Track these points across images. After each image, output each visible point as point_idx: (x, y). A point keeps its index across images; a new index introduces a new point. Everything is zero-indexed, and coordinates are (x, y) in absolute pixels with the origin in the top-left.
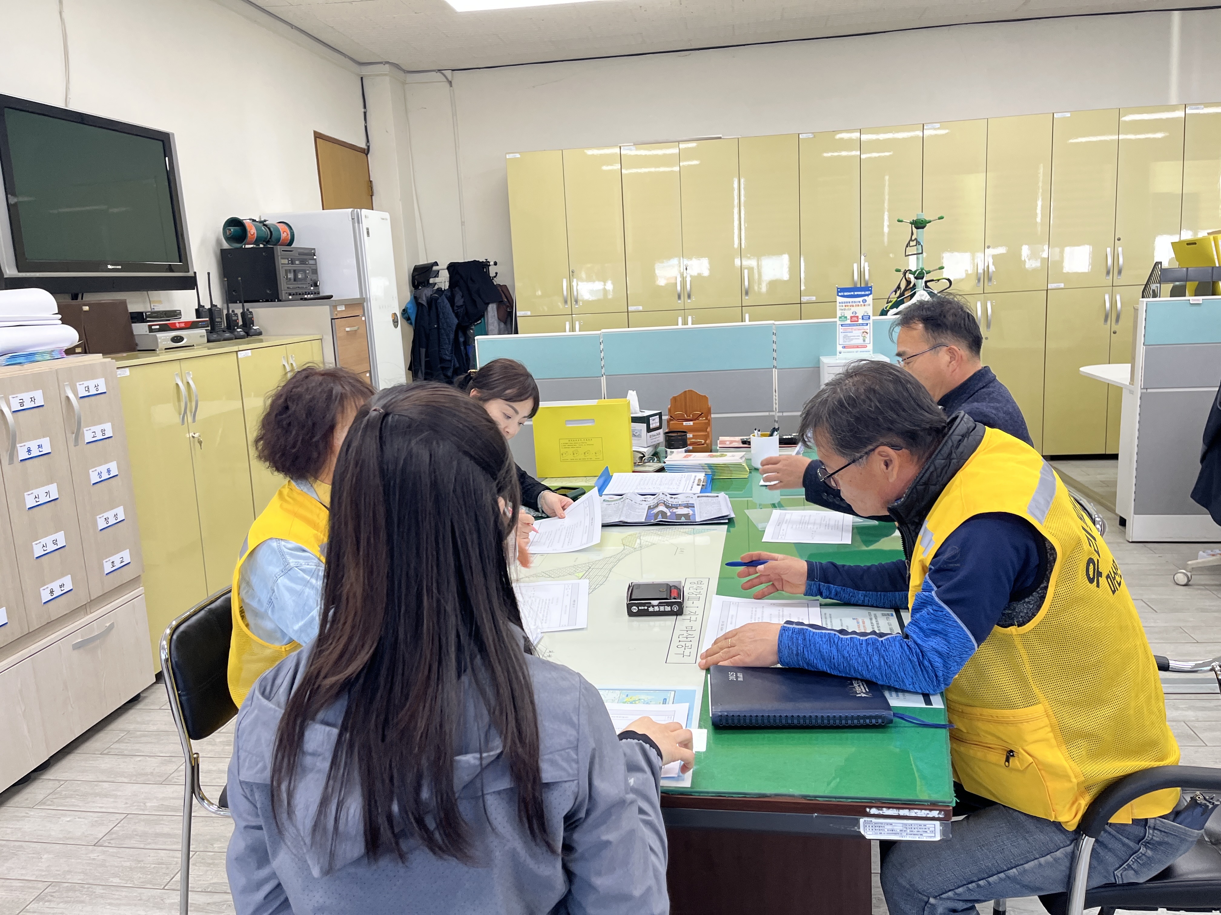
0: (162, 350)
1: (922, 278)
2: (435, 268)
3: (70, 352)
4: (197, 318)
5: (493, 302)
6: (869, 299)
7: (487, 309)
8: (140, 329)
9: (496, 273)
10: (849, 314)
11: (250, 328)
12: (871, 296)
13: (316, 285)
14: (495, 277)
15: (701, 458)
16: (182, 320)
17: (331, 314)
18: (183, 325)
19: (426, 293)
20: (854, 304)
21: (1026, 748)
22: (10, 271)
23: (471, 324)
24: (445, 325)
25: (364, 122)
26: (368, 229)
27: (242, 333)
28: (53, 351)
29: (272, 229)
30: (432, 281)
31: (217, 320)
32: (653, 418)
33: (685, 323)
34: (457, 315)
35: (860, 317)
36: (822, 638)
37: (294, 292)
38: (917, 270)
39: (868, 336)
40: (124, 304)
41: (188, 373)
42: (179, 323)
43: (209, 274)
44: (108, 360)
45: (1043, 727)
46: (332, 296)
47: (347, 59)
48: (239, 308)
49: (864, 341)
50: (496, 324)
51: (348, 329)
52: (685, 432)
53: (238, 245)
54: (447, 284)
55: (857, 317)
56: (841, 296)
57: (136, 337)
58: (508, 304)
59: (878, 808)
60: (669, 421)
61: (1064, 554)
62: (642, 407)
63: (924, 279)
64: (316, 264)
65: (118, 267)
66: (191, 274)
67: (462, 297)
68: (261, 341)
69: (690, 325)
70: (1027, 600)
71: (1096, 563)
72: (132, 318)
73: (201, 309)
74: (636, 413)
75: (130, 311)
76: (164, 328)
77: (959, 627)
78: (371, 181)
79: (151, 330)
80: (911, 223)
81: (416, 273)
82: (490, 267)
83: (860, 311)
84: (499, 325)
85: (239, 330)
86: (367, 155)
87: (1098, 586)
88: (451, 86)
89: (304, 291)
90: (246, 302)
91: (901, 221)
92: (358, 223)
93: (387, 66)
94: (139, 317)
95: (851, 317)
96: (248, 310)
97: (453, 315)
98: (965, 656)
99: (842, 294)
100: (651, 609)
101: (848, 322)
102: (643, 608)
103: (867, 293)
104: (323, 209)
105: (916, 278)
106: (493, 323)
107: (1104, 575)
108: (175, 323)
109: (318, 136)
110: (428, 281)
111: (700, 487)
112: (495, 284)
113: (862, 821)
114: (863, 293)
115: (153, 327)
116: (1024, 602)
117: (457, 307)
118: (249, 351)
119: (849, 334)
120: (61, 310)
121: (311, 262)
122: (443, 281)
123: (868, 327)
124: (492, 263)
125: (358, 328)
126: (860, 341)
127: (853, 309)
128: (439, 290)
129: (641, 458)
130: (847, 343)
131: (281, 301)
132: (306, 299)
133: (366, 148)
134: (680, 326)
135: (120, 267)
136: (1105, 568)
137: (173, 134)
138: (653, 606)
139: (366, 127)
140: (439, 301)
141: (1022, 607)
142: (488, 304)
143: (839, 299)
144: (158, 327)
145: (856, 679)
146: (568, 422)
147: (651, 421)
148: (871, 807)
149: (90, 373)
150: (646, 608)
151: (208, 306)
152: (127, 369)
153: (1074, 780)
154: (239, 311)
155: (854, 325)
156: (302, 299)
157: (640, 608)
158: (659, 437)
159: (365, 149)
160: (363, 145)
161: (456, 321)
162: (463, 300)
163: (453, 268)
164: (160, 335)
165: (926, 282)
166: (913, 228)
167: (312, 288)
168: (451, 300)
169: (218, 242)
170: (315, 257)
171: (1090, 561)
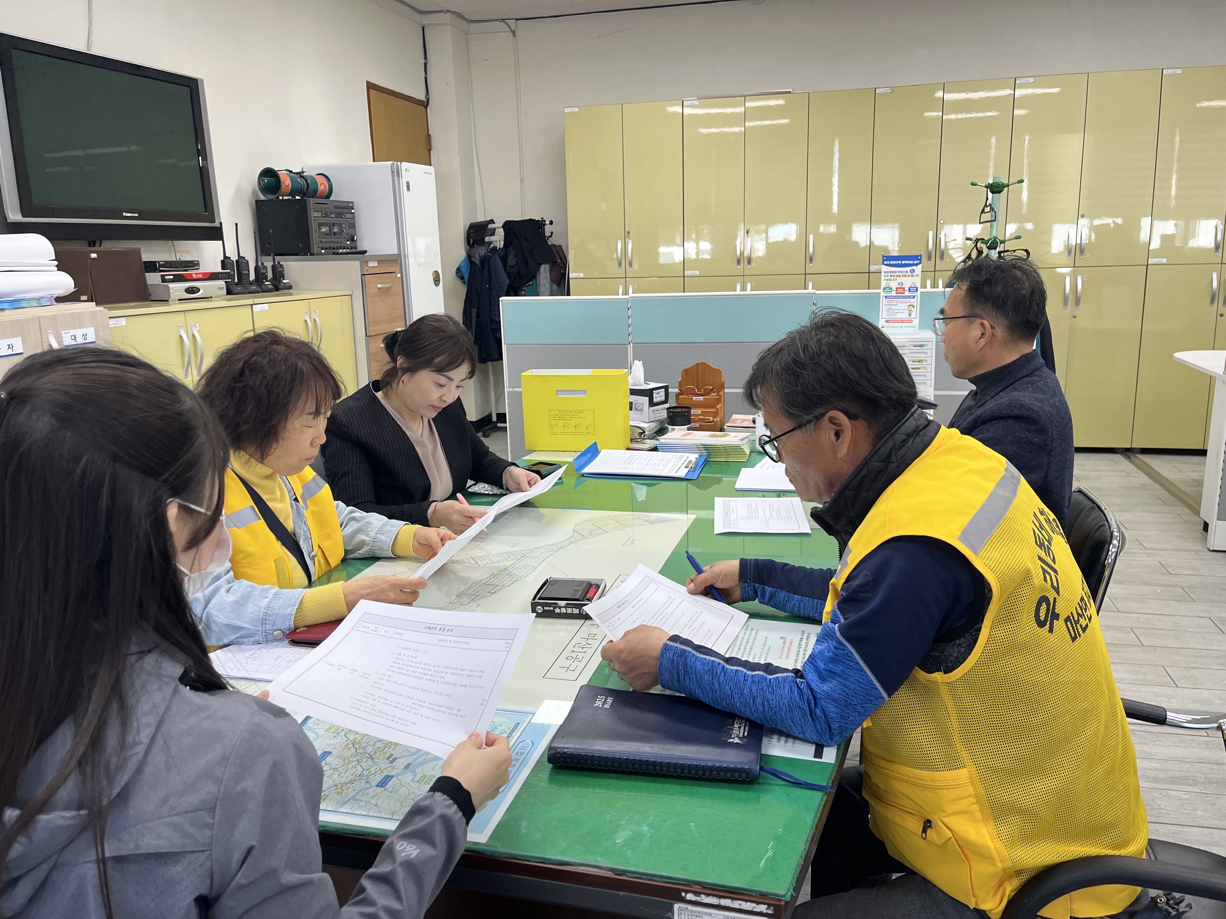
0: (175, 300)
1: (995, 249)
2: (491, 226)
3: (60, 300)
4: (222, 269)
5: (545, 263)
6: (918, 269)
7: (539, 269)
8: (153, 278)
9: (552, 233)
10: (894, 285)
11: (280, 282)
12: (920, 266)
13: (352, 240)
14: (550, 236)
15: (703, 437)
16: (200, 271)
17: (362, 270)
18: (201, 276)
19: (481, 251)
20: (901, 274)
21: (944, 820)
22: (14, 216)
23: (522, 286)
24: (496, 285)
25: (424, 73)
26: (408, 183)
27: (270, 287)
28: (42, 298)
29: (309, 181)
30: (487, 239)
31: (244, 272)
32: (657, 391)
33: (744, 289)
34: (509, 275)
35: (907, 288)
36: (704, 666)
37: (327, 246)
38: (990, 239)
39: (914, 310)
40: (137, 253)
41: (195, 325)
42: (196, 274)
43: (236, 224)
44: (100, 308)
45: (967, 797)
46: (366, 252)
47: (408, 8)
48: (270, 261)
49: (910, 315)
50: (548, 286)
51: (379, 286)
52: (689, 408)
53: (273, 197)
54: (502, 243)
55: (904, 288)
56: (887, 265)
57: (149, 287)
58: (562, 265)
59: (697, 893)
60: (677, 395)
61: (1002, 592)
62: (647, 379)
63: (998, 249)
64: (354, 218)
65: (134, 215)
66: (217, 224)
67: (515, 256)
68: (291, 294)
69: (749, 291)
70: (957, 642)
71: (1052, 602)
72: (145, 267)
73: (226, 260)
74: (641, 385)
75: (144, 260)
76: (178, 279)
77: (862, 670)
78: (429, 135)
79: (164, 280)
80: (986, 187)
81: (472, 231)
82: (546, 227)
83: (908, 282)
84: (551, 287)
85: (267, 283)
86: (426, 108)
87: (1051, 630)
88: (515, 36)
89: (339, 245)
90: (277, 255)
91: (976, 185)
92: (398, 176)
93: (448, 14)
94: (152, 267)
95: (897, 288)
96: (279, 263)
97: (505, 276)
98: (869, 705)
99: (888, 262)
100: (557, 610)
101: (893, 293)
102: (548, 608)
103: (916, 262)
104: (374, 161)
105: (988, 248)
106: (545, 285)
107: (1062, 617)
108: (191, 274)
109: (370, 86)
110: (484, 239)
111: (687, 470)
112: (550, 243)
113: (676, 906)
114: (911, 262)
115: (166, 277)
116: (954, 645)
117: (510, 267)
118: (267, 305)
119: (894, 307)
120: (59, 256)
121: (348, 216)
122: (498, 239)
123: (915, 299)
124: (547, 222)
125: (392, 286)
126: (905, 315)
127: (900, 280)
128: (495, 248)
129: (641, 434)
130: (891, 317)
131: (313, 255)
132: (338, 254)
133: (425, 100)
134: (738, 292)
135: (137, 215)
136: (1064, 608)
137: (202, 80)
138: (560, 608)
139: (426, 79)
140: (492, 260)
141: (952, 651)
142: (541, 264)
143: (884, 268)
144: (172, 277)
145: (741, 718)
146: (558, 392)
147: (655, 395)
148: (687, 892)
149: (79, 321)
150: (552, 608)
151: (234, 258)
152: (124, 319)
153: (1000, 865)
154: (269, 264)
155: (899, 297)
156: (334, 254)
157: (545, 608)
158: (662, 413)
159: (424, 102)
160: (422, 97)
161: (507, 281)
162: (515, 260)
163: (508, 226)
164: (171, 285)
165: (1000, 253)
166: (989, 192)
167: (348, 243)
168: (504, 260)
169: (254, 192)
170: (353, 211)
171: (1044, 599)
